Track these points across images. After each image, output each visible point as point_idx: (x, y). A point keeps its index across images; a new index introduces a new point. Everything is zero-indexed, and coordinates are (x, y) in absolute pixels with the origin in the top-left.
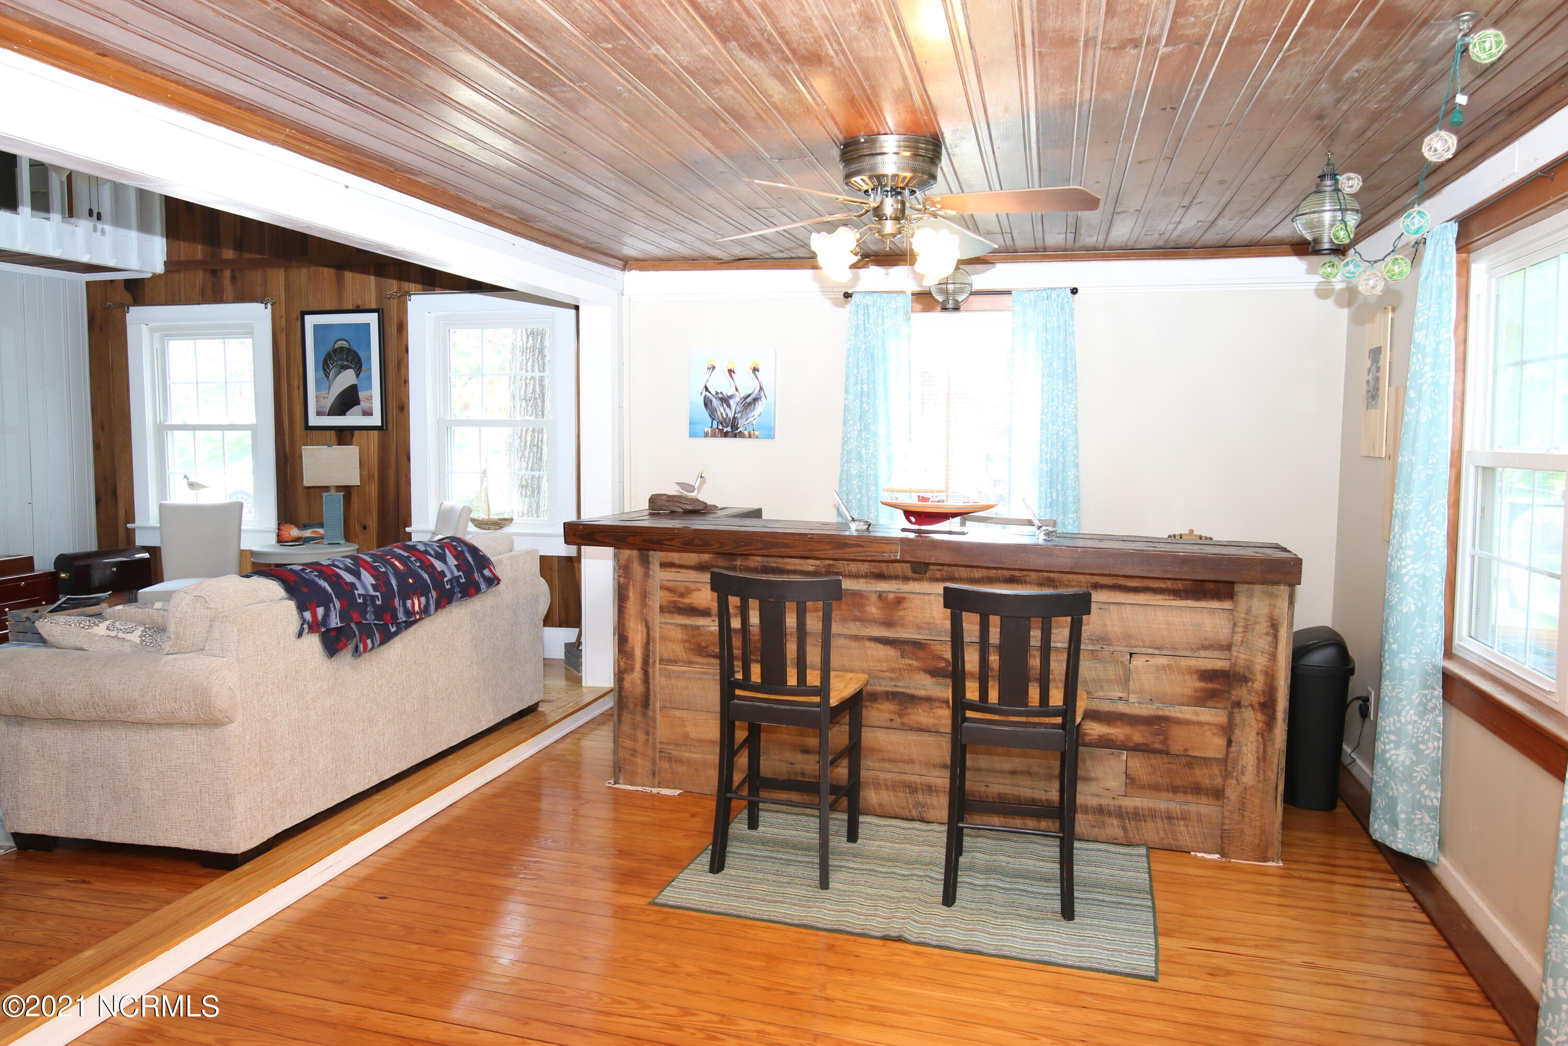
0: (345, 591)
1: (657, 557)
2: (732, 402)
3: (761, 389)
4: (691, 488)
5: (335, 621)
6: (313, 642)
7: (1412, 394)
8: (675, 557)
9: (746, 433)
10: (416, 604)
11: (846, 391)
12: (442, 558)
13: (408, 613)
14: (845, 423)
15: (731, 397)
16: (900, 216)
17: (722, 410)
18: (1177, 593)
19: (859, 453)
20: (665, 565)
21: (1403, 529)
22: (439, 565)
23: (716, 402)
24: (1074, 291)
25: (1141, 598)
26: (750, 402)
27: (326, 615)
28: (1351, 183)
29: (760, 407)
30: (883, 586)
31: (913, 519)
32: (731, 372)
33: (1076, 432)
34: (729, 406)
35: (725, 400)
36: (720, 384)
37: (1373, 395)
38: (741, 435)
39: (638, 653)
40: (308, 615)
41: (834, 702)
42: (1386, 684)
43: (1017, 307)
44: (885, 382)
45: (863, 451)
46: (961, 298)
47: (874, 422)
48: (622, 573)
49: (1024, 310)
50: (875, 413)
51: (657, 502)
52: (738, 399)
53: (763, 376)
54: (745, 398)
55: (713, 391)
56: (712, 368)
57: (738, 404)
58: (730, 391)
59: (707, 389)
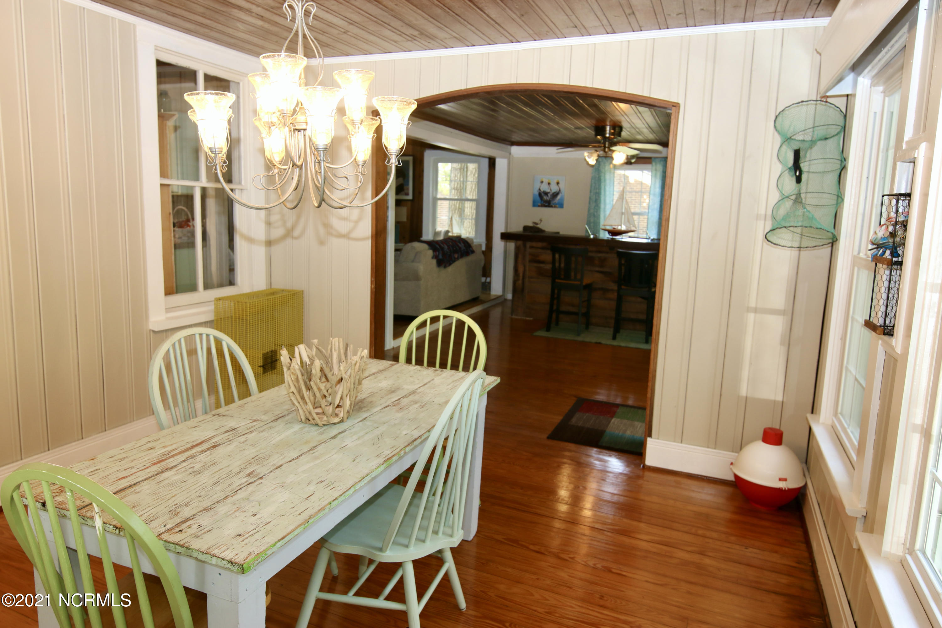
0: (442, 249)
1: (529, 244)
2: (549, 195)
3: (560, 190)
4: (537, 224)
5: (440, 257)
6: (434, 261)
8: (534, 244)
9: (553, 206)
10: (456, 256)
11: (591, 192)
12: (460, 243)
13: (455, 258)
14: (590, 203)
15: (549, 193)
19: (594, 214)
20: (532, 247)
22: (460, 245)
23: (543, 194)
26: (555, 195)
27: (439, 254)
29: (559, 197)
30: (600, 255)
31: (610, 234)
32: (549, 184)
34: (548, 196)
35: (546, 194)
36: (545, 188)
38: (552, 207)
39: (521, 275)
40: (435, 254)
41: (584, 284)
43: (654, 163)
44: (605, 189)
45: (596, 213)
46: (633, 161)
47: (600, 203)
48: (517, 249)
49: (656, 164)
50: (600, 200)
51: (526, 228)
52: (551, 193)
53: (560, 185)
54: (554, 193)
55: (542, 190)
56: (542, 182)
57: (551, 195)
58: (548, 191)
59: (540, 189)
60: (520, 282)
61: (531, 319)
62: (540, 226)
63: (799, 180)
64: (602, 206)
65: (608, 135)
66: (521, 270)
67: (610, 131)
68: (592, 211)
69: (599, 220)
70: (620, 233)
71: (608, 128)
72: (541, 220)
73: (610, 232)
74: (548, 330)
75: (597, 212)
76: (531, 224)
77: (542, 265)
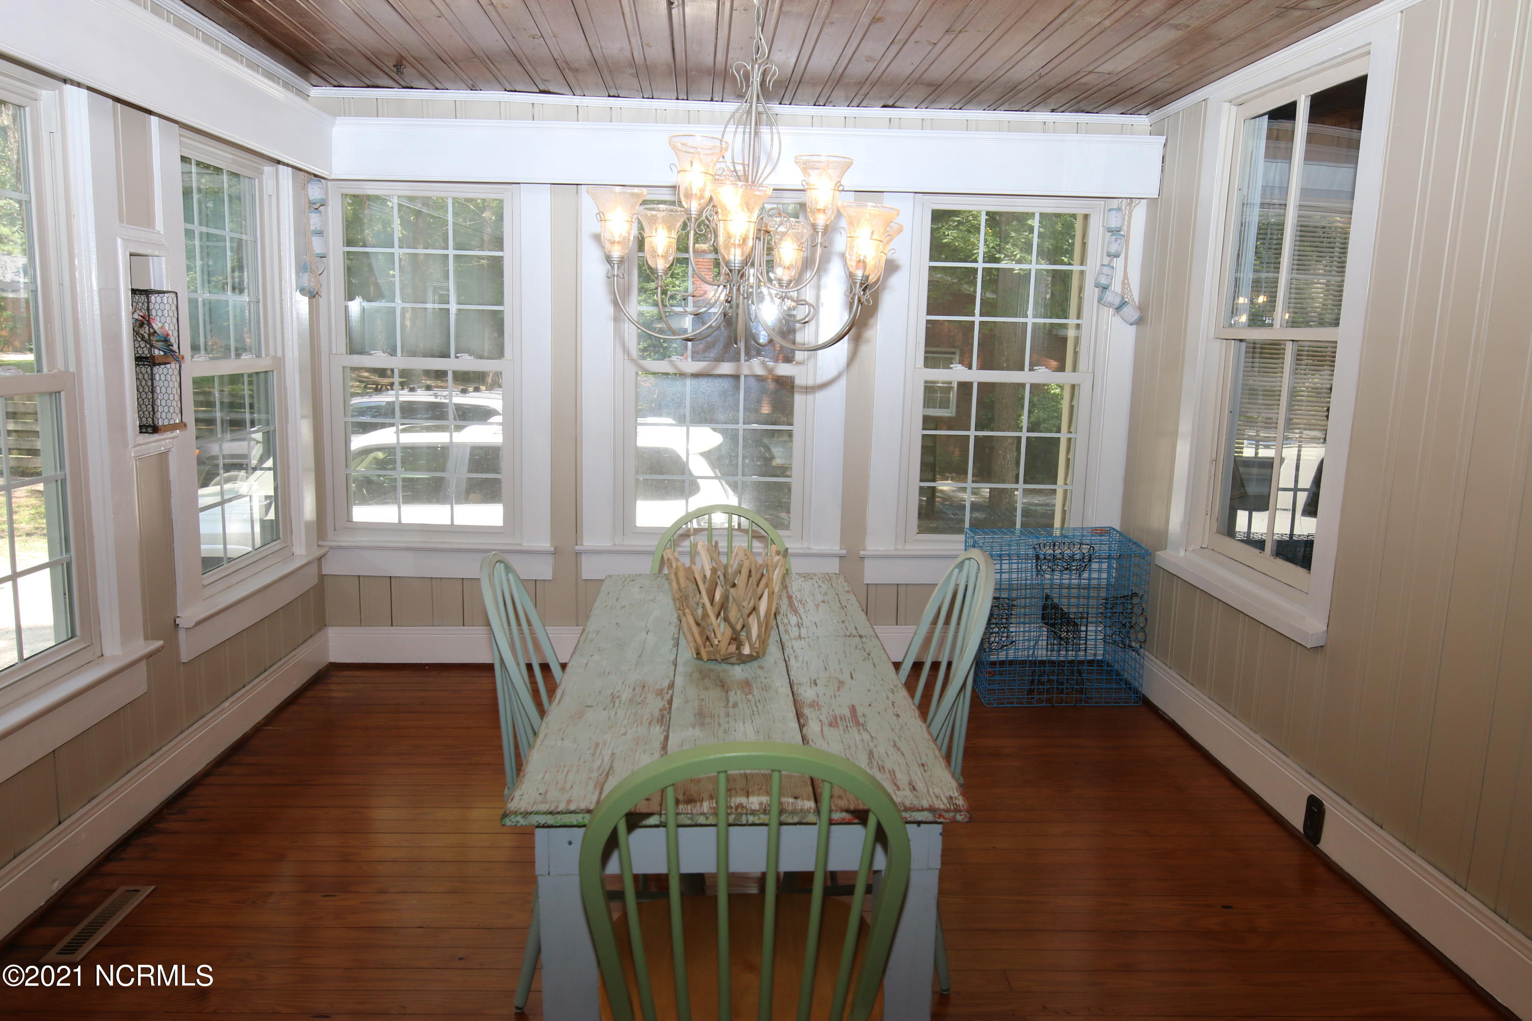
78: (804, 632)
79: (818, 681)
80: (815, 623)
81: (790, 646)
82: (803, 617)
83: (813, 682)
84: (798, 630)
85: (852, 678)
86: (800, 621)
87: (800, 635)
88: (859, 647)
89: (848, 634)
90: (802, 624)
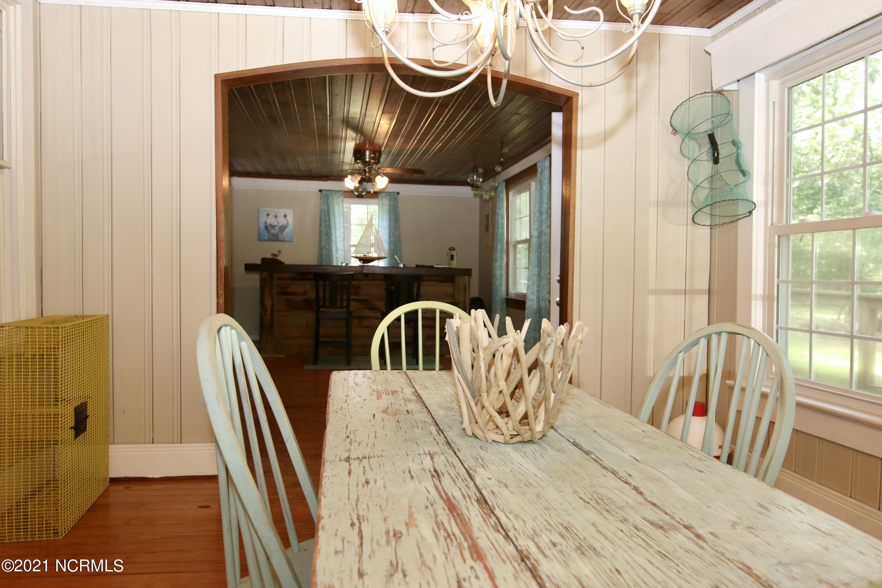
1: (276, 276)
2: (276, 228)
3: (288, 223)
4: (276, 256)
7: (496, 226)
8: (281, 276)
14: (320, 236)
15: (276, 226)
16: (370, 172)
17: (272, 231)
18: (440, 281)
19: (326, 247)
20: (279, 279)
21: (496, 262)
23: (269, 228)
24: (398, 193)
25: (431, 283)
26: (283, 228)
28: (481, 171)
29: (286, 231)
30: (353, 283)
31: (362, 261)
32: (276, 217)
33: (400, 240)
34: (275, 229)
35: (273, 227)
37: (487, 229)
39: (269, 309)
42: (493, 305)
43: (380, 198)
44: (335, 222)
45: (327, 246)
46: (364, 194)
47: (331, 236)
48: (263, 282)
49: (382, 199)
50: (331, 233)
51: (264, 260)
52: (278, 227)
53: (288, 218)
54: (282, 226)
55: (268, 223)
56: (268, 215)
57: (278, 228)
58: (276, 224)
59: (266, 222)
60: (268, 317)
61: (284, 356)
62: (281, 258)
63: (716, 161)
64: (333, 238)
65: (367, 160)
66: (268, 304)
67: (370, 155)
68: (323, 243)
69: (332, 252)
70: (372, 260)
71: (368, 153)
72: (280, 252)
73: (360, 259)
74: (315, 363)
75: (328, 244)
76: (269, 256)
77: (292, 297)
78: (428, 463)
79: (406, 413)
80: (412, 477)
81: (441, 445)
82: (433, 491)
83: (411, 413)
84: (436, 466)
85: (374, 415)
86: (437, 482)
87: (432, 458)
88: (356, 444)
89: (365, 462)
90: (433, 476)
